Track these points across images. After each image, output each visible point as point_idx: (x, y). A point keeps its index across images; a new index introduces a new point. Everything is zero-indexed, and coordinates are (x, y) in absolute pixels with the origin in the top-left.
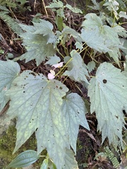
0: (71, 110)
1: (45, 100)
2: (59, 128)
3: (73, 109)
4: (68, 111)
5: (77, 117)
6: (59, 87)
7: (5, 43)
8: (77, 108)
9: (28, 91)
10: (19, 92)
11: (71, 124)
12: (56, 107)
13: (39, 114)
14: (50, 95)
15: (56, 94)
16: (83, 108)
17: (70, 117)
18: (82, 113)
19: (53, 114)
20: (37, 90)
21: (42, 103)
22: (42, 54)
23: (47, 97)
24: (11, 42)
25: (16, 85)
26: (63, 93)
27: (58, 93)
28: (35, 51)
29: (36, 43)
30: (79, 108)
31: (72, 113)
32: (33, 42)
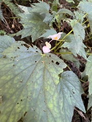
0: (66, 90)
1: (37, 77)
2: (54, 114)
3: (68, 88)
4: (62, 90)
5: (72, 98)
6: (55, 62)
7: (8, 27)
8: (72, 87)
9: (19, 65)
10: (8, 66)
11: (66, 105)
12: (50, 85)
13: (29, 94)
14: (44, 71)
15: (51, 70)
16: (78, 88)
17: (64, 97)
18: (78, 93)
19: (47, 94)
20: (29, 64)
21: (34, 81)
22: (38, 32)
23: (40, 73)
24: (13, 26)
25: (5, 57)
26: (59, 69)
27: (54, 69)
28: (31, 28)
29: (33, 22)
30: (75, 87)
31: (67, 93)
32: (30, 21)
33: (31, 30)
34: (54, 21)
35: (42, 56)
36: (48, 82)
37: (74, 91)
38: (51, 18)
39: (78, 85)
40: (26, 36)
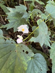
15: (22, 58)
27: (24, 57)
28: (14, 22)
29: (16, 18)
30: (42, 65)
31: (36, 70)
32: (14, 18)
33: (14, 24)
34: (29, 18)
35: (16, 46)
36: (19, 69)
37: (42, 69)
38: (27, 16)
39: (45, 64)
40: (10, 28)
